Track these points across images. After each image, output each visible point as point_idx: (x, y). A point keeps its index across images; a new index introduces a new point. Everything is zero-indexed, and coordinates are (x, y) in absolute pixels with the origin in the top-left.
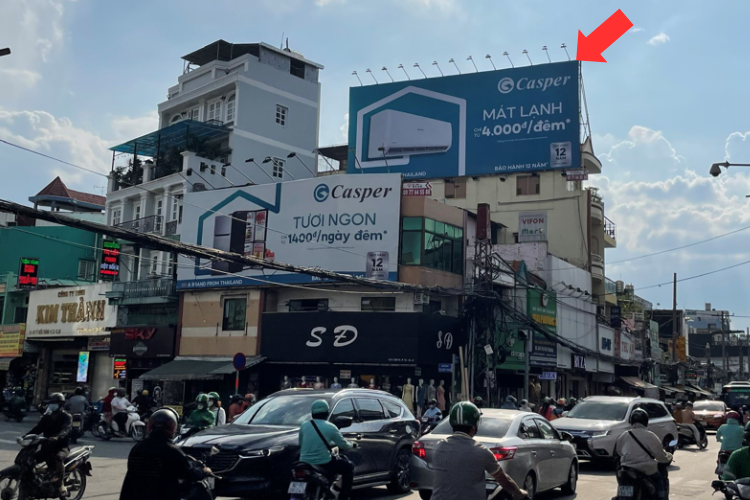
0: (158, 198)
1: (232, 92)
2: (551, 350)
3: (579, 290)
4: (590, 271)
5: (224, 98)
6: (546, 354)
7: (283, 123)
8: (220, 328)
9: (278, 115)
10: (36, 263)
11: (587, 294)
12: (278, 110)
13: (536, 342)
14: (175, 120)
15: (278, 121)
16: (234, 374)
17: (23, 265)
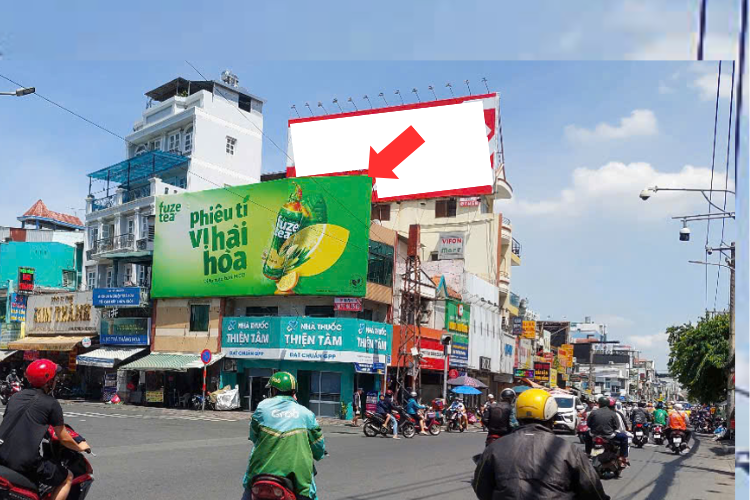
0: (129, 219)
1: (190, 125)
2: (464, 353)
3: (489, 302)
4: (498, 285)
5: (182, 130)
6: (459, 357)
7: (232, 153)
8: (187, 330)
9: (228, 146)
10: (32, 272)
11: (495, 305)
12: (229, 141)
13: (455, 346)
14: (139, 150)
15: (228, 151)
16: (203, 368)
17: (22, 274)
